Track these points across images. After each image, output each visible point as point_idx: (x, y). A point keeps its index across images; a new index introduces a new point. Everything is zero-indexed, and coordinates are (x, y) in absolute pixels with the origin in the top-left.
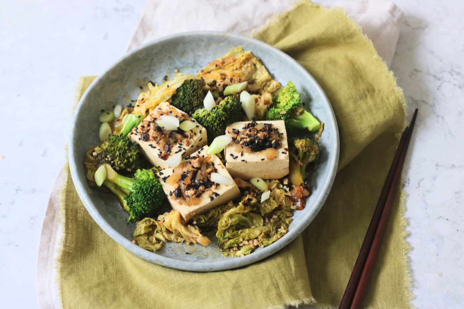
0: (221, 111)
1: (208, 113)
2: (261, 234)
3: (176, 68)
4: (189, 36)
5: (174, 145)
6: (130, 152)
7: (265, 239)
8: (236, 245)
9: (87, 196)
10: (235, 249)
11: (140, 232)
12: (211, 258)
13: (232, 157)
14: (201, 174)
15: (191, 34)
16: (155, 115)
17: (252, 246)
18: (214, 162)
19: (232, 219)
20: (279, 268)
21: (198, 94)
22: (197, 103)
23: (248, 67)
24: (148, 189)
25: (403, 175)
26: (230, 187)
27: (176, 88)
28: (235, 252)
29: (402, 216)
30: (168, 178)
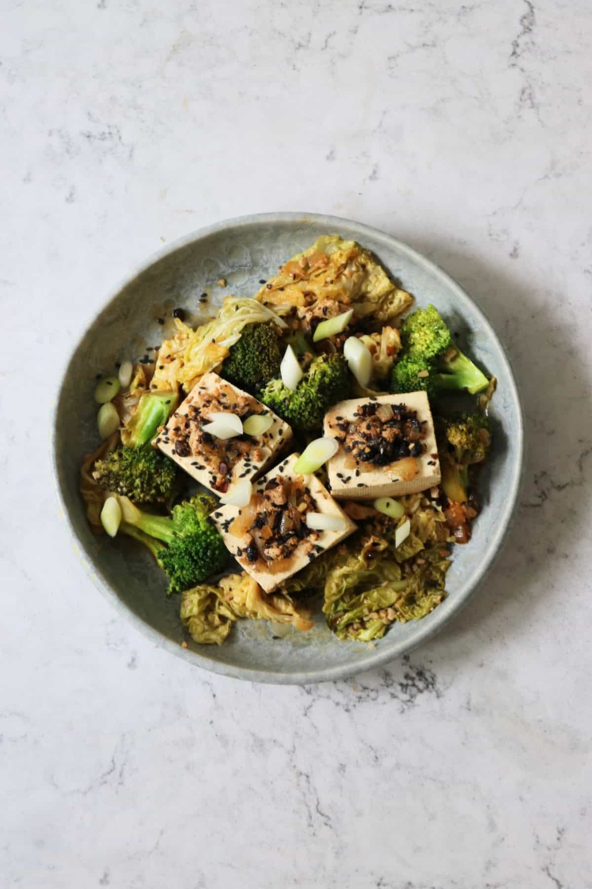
0: (315, 394)
1: (291, 392)
2: (399, 598)
3: (221, 277)
4: (241, 227)
5: (237, 462)
6: (160, 475)
7: (407, 607)
8: (357, 621)
9: (94, 567)
10: (355, 626)
11: (191, 610)
12: (316, 645)
13: (340, 479)
14: (289, 517)
15: (243, 223)
16: (196, 403)
17: (384, 621)
18: (310, 487)
19: (348, 581)
21: (268, 355)
22: (269, 372)
23: (352, 274)
24: (199, 551)
27: (228, 347)
28: (357, 633)
30: (232, 524)
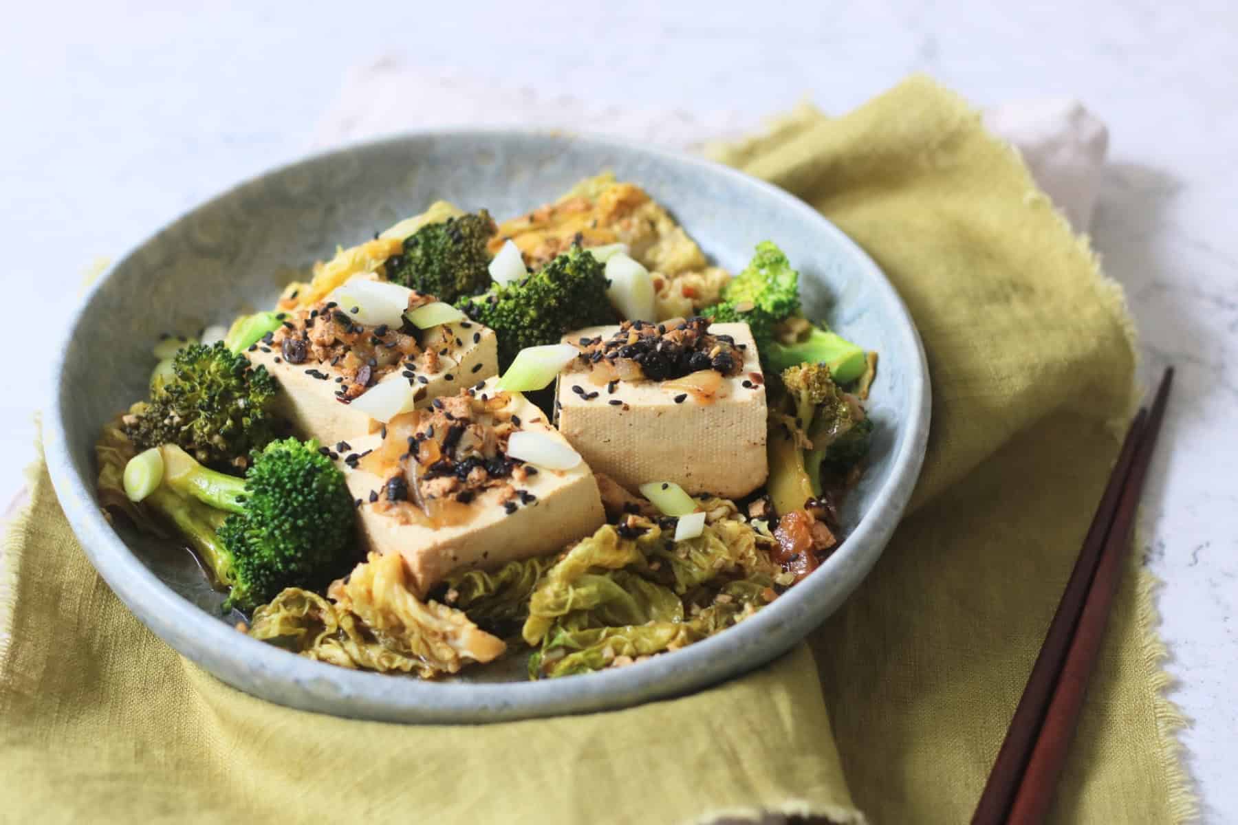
0: (546, 280)
2: (676, 635)
5: (390, 368)
6: (246, 394)
11: (265, 633)
13: (578, 396)
14: (476, 434)
18: (520, 416)
19: (578, 590)
20: (740, 710)
21: (471, 247)
22: (469, 277)
23: (630, 226)
24: (297, 476)
25: (1141, 534)
26: (571, 479)
27: (402, 238)
29: (1146, 634)
30: (365, 457)
